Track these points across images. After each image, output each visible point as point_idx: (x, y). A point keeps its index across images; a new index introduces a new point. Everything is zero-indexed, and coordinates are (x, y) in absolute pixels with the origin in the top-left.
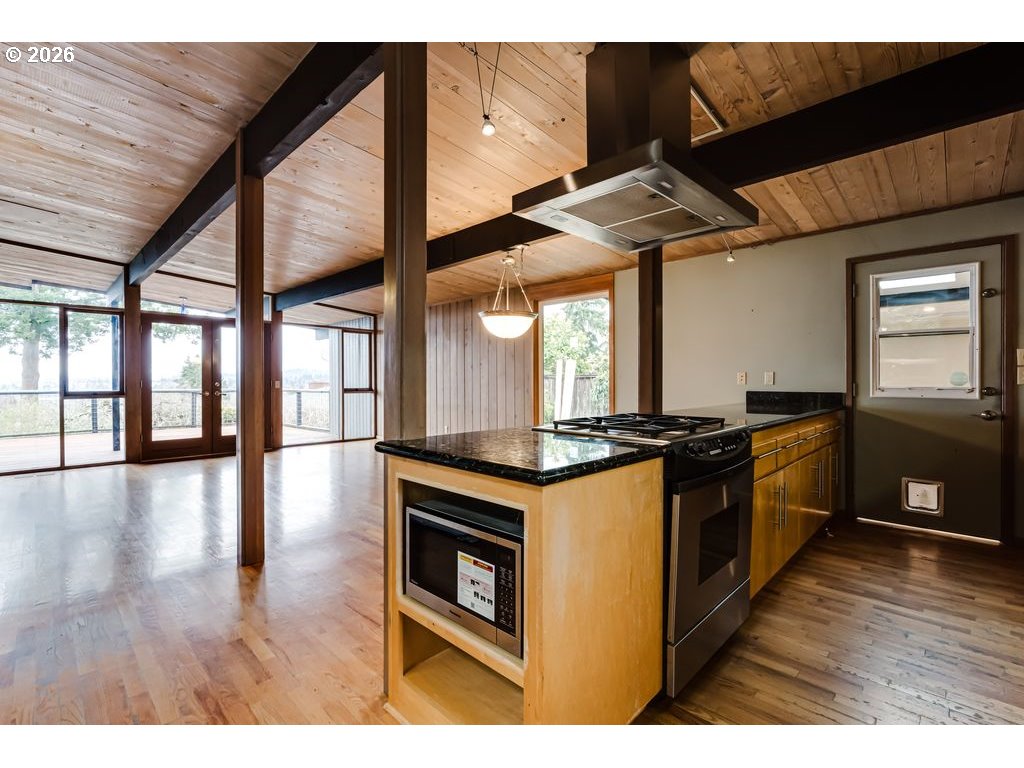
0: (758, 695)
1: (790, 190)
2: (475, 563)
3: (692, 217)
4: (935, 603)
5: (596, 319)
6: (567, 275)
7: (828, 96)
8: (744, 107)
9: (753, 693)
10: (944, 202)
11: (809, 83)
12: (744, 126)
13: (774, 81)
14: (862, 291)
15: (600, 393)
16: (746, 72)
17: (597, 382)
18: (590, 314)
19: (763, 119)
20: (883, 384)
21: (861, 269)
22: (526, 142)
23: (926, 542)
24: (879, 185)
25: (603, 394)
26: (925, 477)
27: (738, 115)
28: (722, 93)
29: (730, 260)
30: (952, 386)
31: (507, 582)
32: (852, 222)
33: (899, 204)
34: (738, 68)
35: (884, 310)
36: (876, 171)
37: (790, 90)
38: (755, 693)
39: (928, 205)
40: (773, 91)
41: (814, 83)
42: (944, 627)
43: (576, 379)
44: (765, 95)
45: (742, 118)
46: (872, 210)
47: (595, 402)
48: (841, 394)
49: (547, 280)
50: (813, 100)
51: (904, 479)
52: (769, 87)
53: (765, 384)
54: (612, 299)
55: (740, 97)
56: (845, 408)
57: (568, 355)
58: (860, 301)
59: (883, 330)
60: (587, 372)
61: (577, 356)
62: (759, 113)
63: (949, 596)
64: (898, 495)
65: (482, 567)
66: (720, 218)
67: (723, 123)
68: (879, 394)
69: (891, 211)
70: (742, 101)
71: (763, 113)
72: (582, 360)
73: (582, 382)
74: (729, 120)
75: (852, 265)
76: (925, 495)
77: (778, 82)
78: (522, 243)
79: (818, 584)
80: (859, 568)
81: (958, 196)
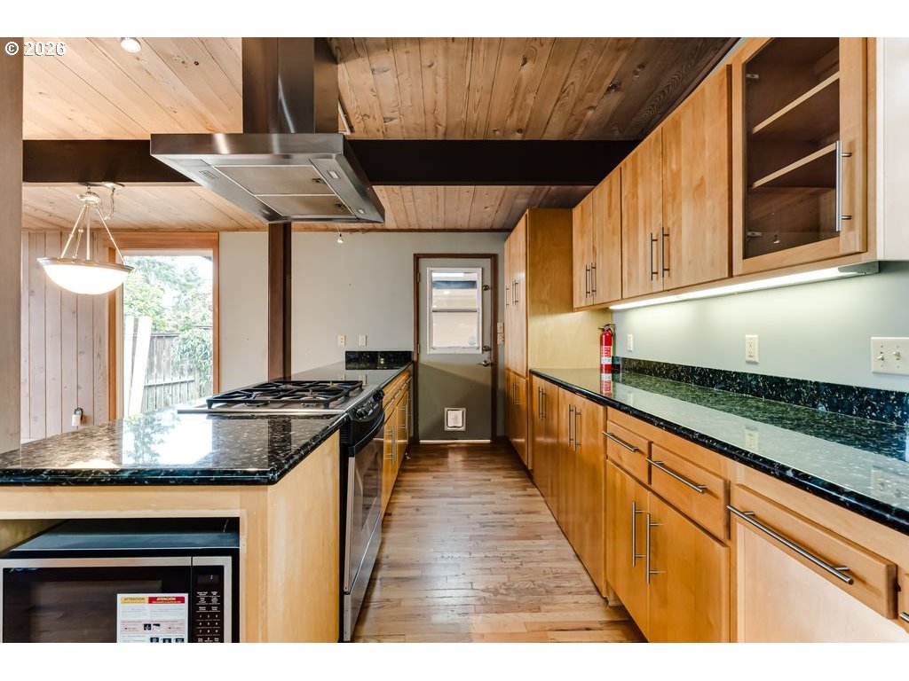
0: (403, 604)
1: (385, 196)
2: (152, 600)
3: (340, 205)
4: (476, 489)
5: (164, 272)
6: (161, 226)
7: (422, 137)
8: (369, 121)
9: (398, 603)
10: (466, 227)
11: (415, 124)
12: (364, 137)
13: (393, 112)
14: (422, 279)
15: (184, 352)
16: (376, 96)
17: (180, 340)
18: (157, 265)
19: (380, 137)
20: (434, 345)
21: (423, 261)
22: (140, 68)
23: (458, 449)
24: (437, 207)
25: (187, 353)
26: (457, 406)
27: (363, 126)
28: (356, 104)
29: (340, 241)
30: (469, 345)
31: (209, 608)
32: (417, 227)
33: (445, 222)
34: (372, 91)
35: (435, 292)
36: (437, 197)
37: (403, 122)
38: (400, 603)
39: (459, 227)
40: (391, 119)
41: (418, 124)
42: (483, 504)
43: (152, 338)
44: (385, 120)
45: (366, 130)
46: (430, 222)
47: (178, 363)
48: (410, 352)
49: (131, 227)
50: (415, 136)
51: (446, 409)
52: (388, 115)
53: (360, 346)
54: (217, 259)
55: (368, 113)
56: (413, 362)
57: (140, 310)
58: (421, 284)
59: (434, 307)
60: (164, 330)
61: (151, 313)
62: (378, 131)
63: (477, 483)
64: (442, 421)
65: (165, 602)
66: (361, 211)
67: (351, 128)
68: (433, 352)
69: (440, 226)
70: (369, 117)
71: (381, 131)
72: (158, 317)
73: (159, 341)
74: (355, 128)
75: (417, 257)
76: (456, 418)
77: (396, 114)
78: (114, 181)
79: (413, 497)
80: (431, 478)
81: (473, 226)
